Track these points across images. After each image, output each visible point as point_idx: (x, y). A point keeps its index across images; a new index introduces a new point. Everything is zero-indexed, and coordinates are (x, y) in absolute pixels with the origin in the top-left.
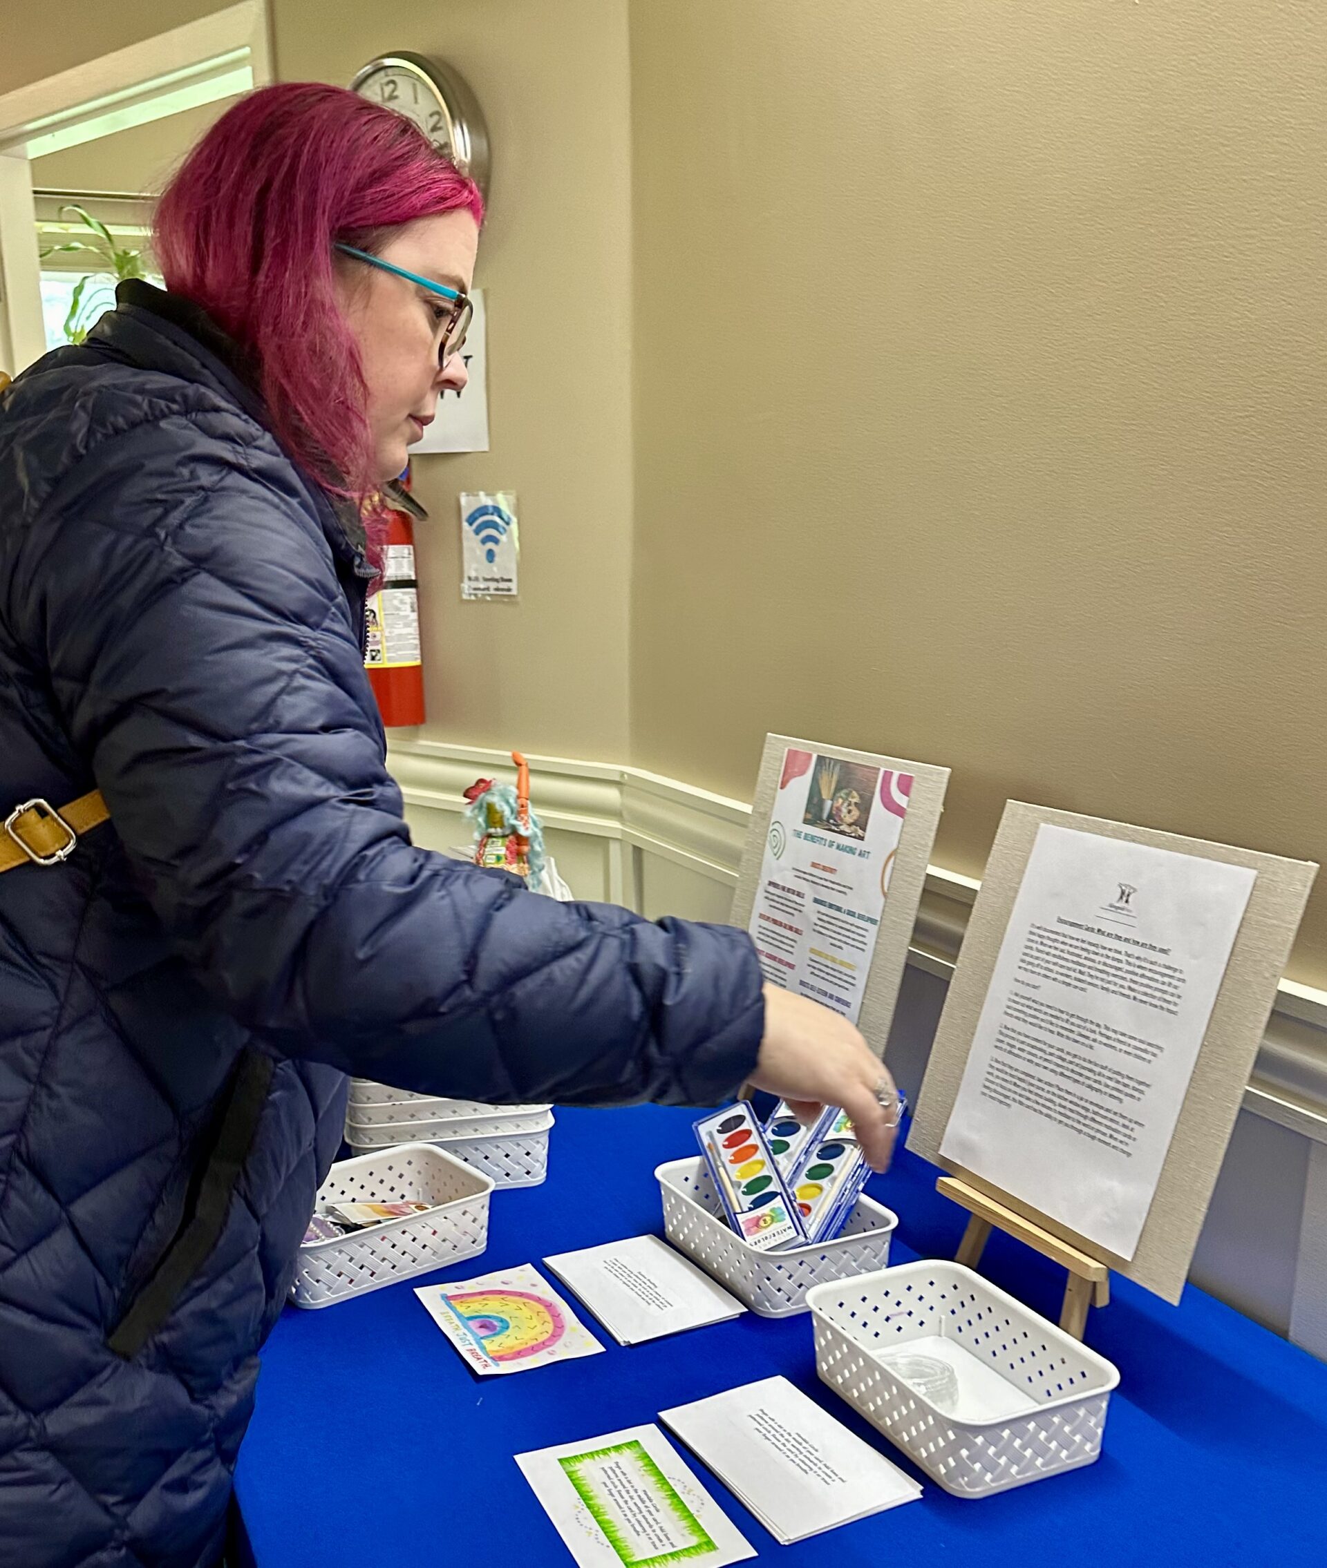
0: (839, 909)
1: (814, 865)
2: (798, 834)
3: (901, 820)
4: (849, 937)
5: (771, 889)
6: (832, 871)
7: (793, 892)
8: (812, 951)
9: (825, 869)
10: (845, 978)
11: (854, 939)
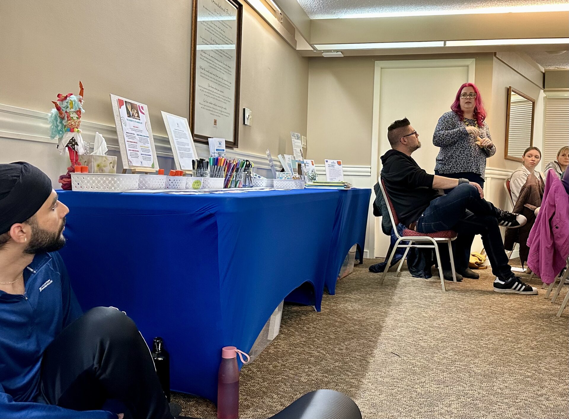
0: (142, 136)
2: (128, 120)
3: (144, 116)
4: (146, 141)
5: (127, 134)
6: (138, 128)
7: (132, 134)
8: (140, 146)
9: (136, 127)
10: (148, 150)
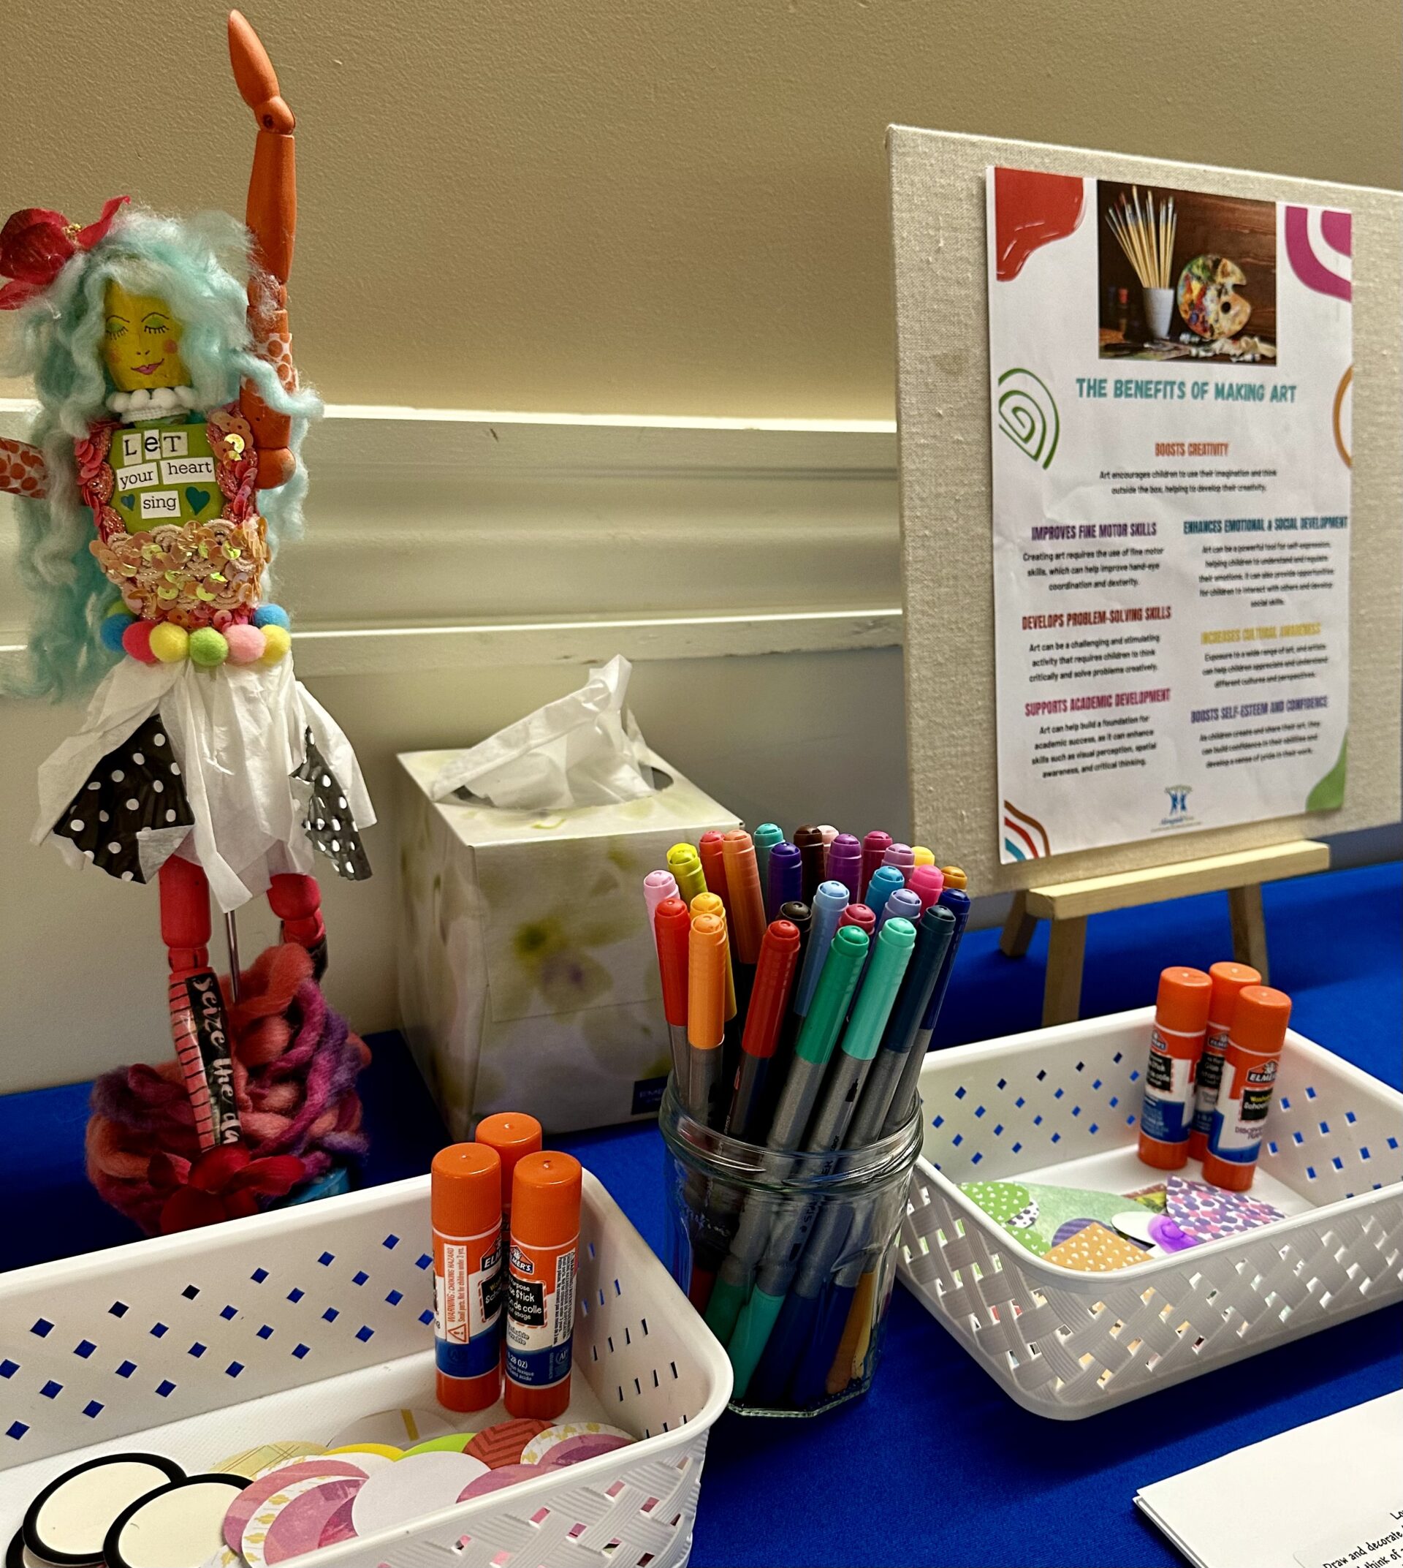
0: (1255, 525)
1: (1162, 449)
2: (1096, 388)
3: (1345, 306)
4: (1292, 574)
5: (1047, 546)
6: (1217, 449)
7: (1122, 530)
8: (1206, 638)
9: (1198, 449)
10: (1302, 656)
11: (1303, 574)
